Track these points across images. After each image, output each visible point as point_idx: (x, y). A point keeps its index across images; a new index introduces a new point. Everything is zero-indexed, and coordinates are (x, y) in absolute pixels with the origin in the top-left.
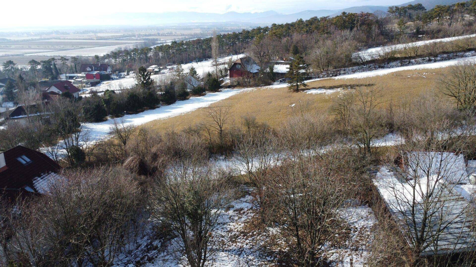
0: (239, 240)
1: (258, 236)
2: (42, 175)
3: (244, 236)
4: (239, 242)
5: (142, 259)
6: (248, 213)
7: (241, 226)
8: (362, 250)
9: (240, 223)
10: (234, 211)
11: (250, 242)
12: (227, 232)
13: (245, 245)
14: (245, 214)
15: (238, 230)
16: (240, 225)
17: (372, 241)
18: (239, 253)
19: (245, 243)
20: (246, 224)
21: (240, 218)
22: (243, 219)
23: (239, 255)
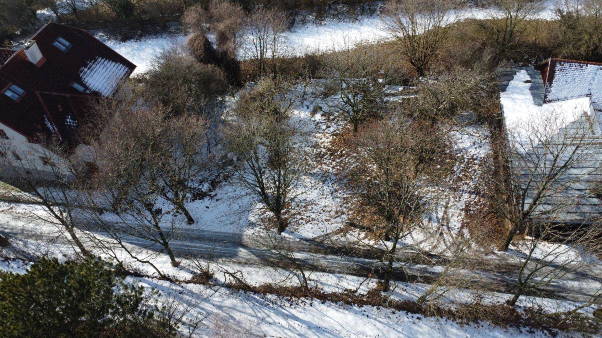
0: (325, 161)
1: (347, 157)
2: (88, 64)
3: (331, 155)
4: (325, 163)
5: (217, 177)
6: (338, 120)
7: (329, 140)
8: (463, 191)
9: (327, 135)
10: (322, 115)
11: (337, 166)
12: (311, 147)
13: (331, 169)
14: (335, 122)
15: (325, 146)
16: (328, 138)
17: (477, 179)
18: (324, 179)
19: (331, 166)
20: (335, 137)
21: (328, 127)
22: (332, 129)
23: (324, 182)
